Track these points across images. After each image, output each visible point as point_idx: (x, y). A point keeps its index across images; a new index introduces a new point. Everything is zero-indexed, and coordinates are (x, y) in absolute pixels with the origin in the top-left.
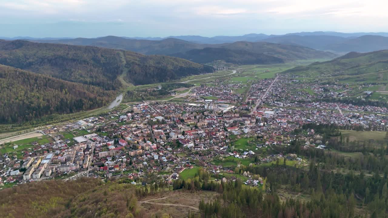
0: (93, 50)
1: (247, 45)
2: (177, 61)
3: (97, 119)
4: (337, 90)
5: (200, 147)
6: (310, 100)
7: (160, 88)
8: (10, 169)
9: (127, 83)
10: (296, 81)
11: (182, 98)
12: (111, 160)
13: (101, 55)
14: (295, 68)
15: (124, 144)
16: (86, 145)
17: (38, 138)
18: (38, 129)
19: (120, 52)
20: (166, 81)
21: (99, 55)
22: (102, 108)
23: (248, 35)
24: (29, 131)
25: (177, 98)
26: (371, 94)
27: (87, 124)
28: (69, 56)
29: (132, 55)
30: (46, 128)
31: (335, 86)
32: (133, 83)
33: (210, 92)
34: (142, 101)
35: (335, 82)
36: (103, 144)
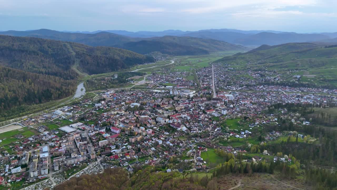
0: (38, 41)
1: (174, 39)
2: (122, 52)
3: (72, 108)
4: (270, 75)
5: (195, 130)
6: (255, 84)
7: (116, 77)
8: (7, 167)
9: (81, 72)
10: (231, 68)
11: (143, 85)
12: (115, 148)
13: (48, 46)
14: (224, 58)
15: (118, 132)
16: (79, 134)
17: (19, 130)
18: (13, 122)
19: (66, 43)
20: (118, 70)
21: (45, 46)
22: (69, 97)
23: (167, 31)
24: (5, 124)
25: (138, 86)
26: (300, 78)
27: (64, 113)
28: (15, 46)
29: (79, 47)
30: (21, 119)
31: (266, 72)
32: (87, 73)
33: (164, 79)
34: (107, 90)
35: (265, 68)
36: (96, 132)
